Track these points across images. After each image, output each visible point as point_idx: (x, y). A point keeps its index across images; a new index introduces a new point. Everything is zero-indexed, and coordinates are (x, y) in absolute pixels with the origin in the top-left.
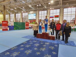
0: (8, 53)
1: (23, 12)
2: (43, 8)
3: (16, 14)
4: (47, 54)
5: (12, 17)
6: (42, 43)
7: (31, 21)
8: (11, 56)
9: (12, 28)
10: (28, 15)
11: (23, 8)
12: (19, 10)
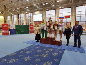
0: (5, 60)
1: (26, 12)
2: (51, 7)
3: (19, 15)
4: (48, 61)
5: (14, 19)
6: (45, 49)
7: (36, 23)
8: (8, 62)
9: (13, 32)
10: (33, 17)
11: (27, 8)
12: (22, 10)
